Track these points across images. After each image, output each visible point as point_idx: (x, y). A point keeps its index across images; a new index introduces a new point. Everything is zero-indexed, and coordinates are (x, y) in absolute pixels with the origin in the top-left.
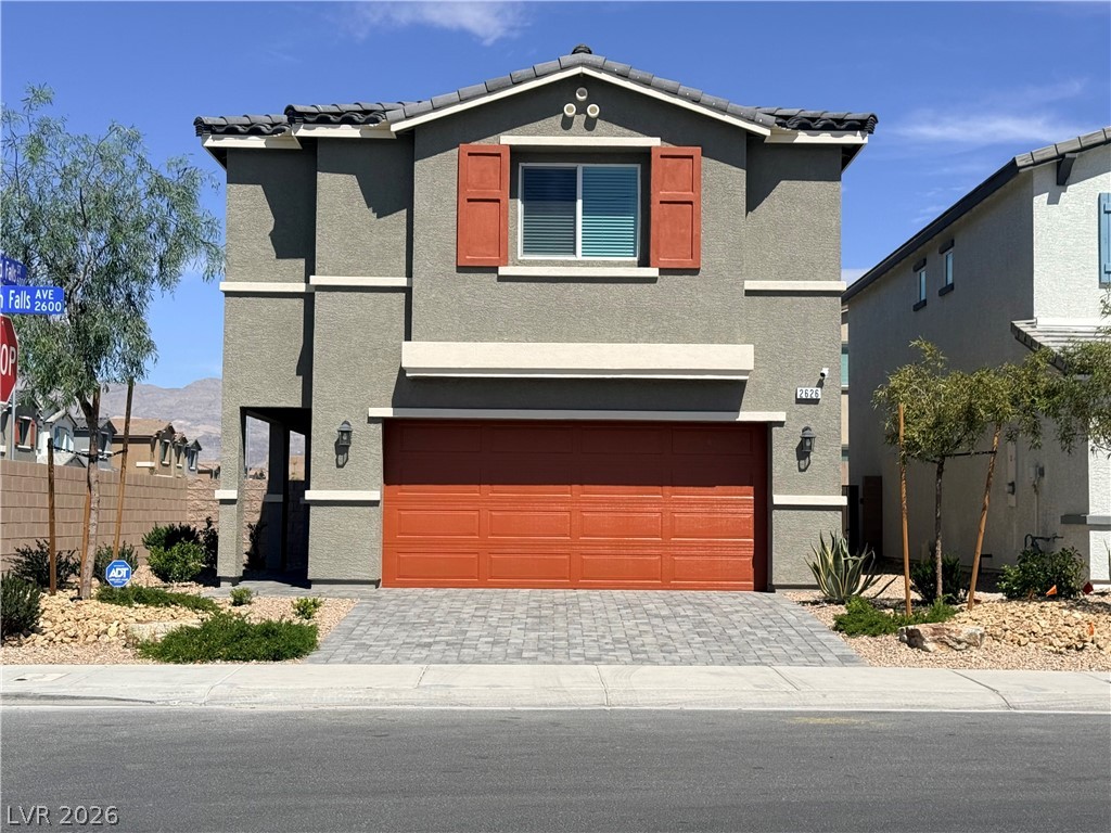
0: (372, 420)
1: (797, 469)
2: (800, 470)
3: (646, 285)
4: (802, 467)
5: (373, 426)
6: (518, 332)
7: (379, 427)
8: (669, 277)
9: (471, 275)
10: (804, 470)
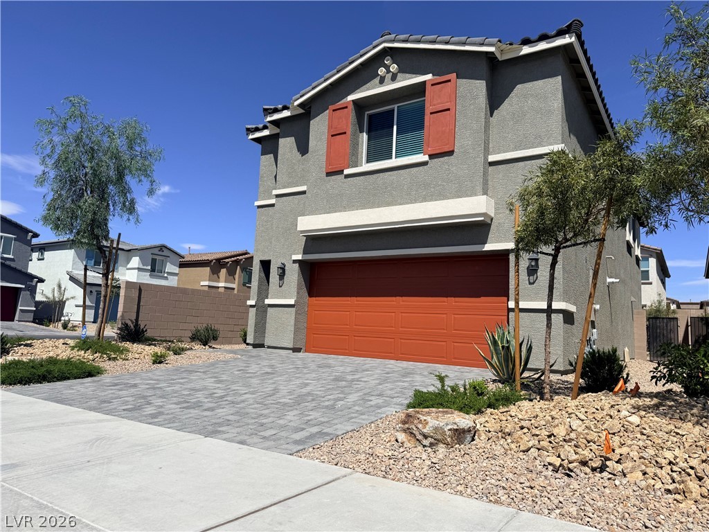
0: (295, 261)
1: (527, 282)
2: (530, 283)
3: (421, 168)
4: (532, 281)
5: (294, 265)
6: (353, 206)
7: (297, 265)
8: (435, 160)
9: (333, 177)
10: (533, 283)
